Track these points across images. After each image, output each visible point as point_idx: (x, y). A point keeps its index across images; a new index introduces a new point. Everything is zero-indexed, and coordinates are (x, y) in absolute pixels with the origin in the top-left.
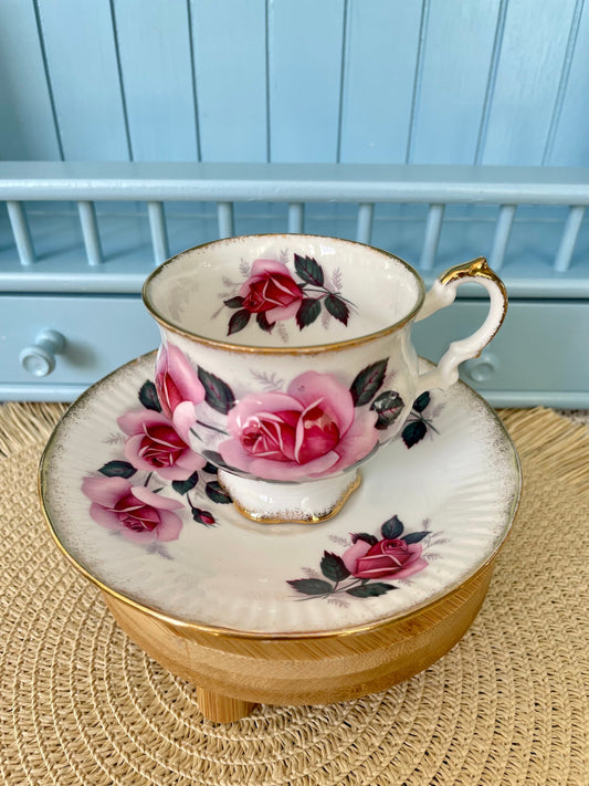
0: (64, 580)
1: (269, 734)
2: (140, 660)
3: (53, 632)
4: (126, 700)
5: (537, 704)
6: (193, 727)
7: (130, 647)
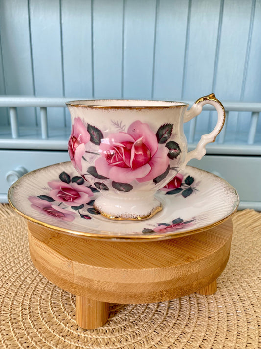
0: (13, 268)
1: (114, 335)
2: (47, 302)
3: (4, 289)
4: (38, 318)
5: (258, 326)
6: (72, 331)
7: (42, 296)
